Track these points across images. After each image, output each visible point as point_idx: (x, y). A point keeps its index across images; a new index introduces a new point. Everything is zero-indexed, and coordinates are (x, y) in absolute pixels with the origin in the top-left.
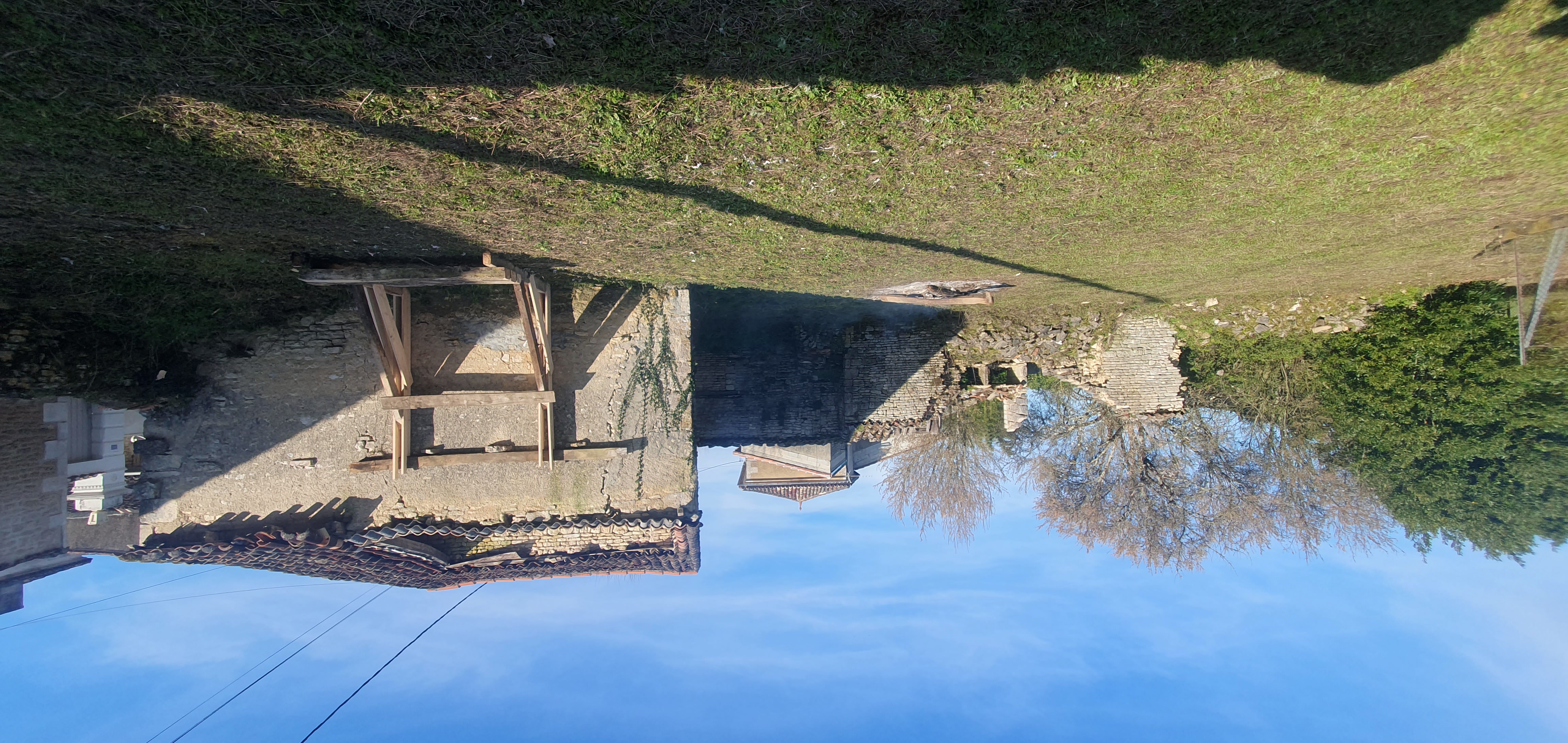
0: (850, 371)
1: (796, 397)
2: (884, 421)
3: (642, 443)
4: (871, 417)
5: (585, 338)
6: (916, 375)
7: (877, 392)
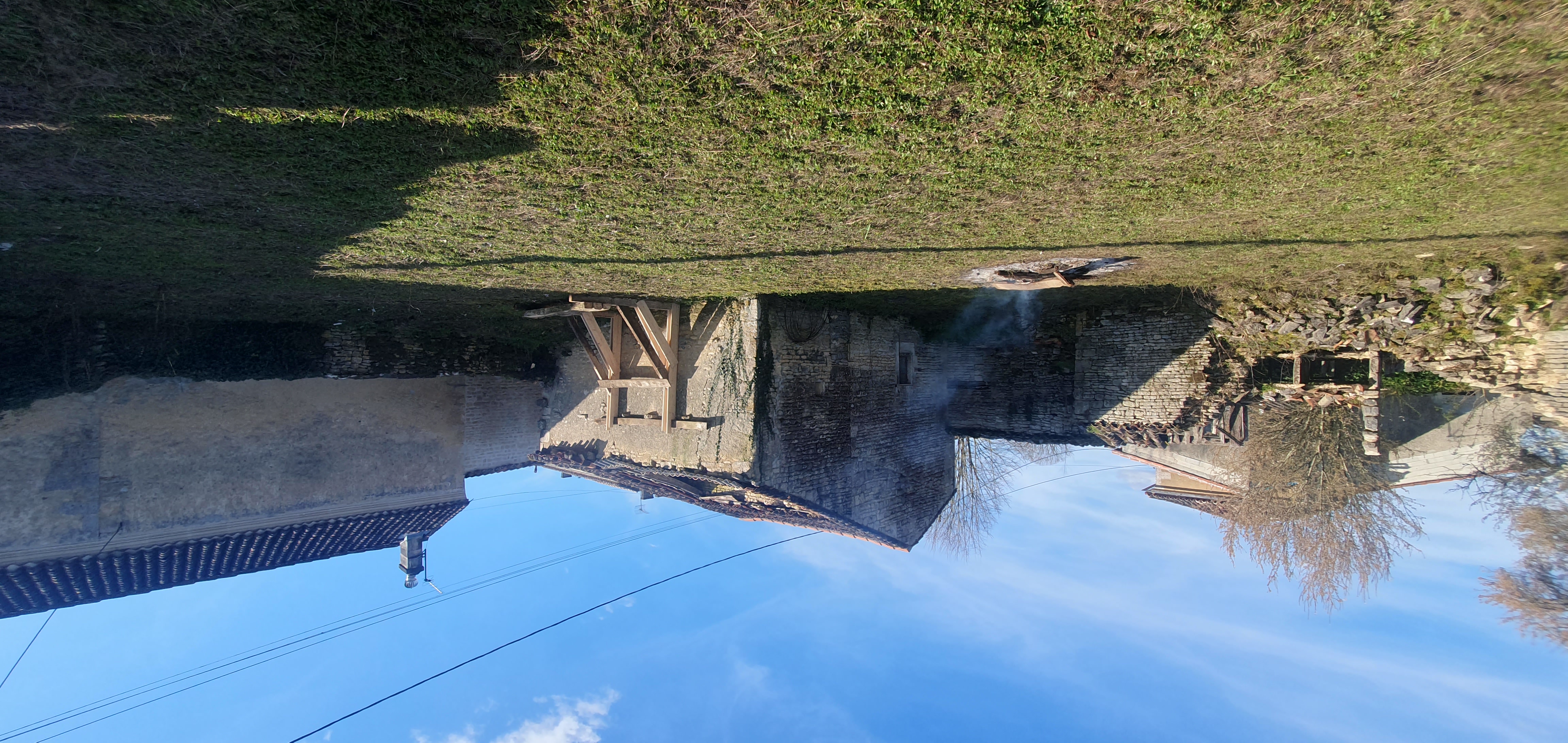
0: (1082, 362)
1: (1044, 391)
2: (1121, 423)
3: (721, 420)
4: (1104, 417)
5: (695, 341)
6: (1168, 368)
7: (1113, 388)
